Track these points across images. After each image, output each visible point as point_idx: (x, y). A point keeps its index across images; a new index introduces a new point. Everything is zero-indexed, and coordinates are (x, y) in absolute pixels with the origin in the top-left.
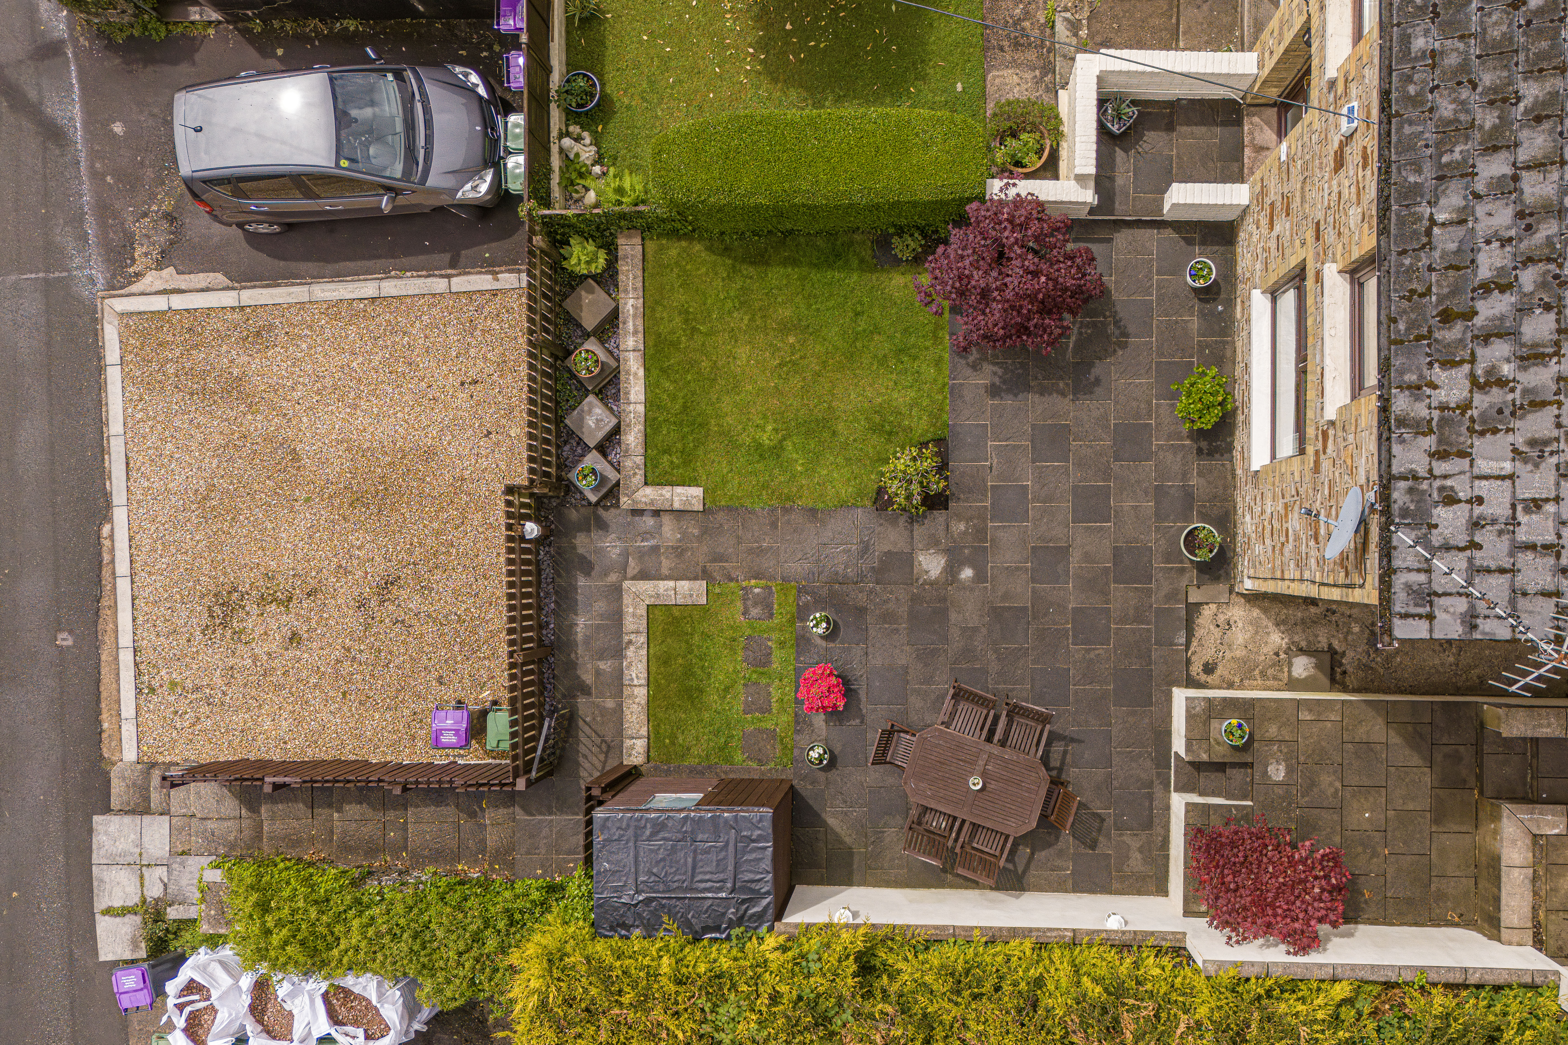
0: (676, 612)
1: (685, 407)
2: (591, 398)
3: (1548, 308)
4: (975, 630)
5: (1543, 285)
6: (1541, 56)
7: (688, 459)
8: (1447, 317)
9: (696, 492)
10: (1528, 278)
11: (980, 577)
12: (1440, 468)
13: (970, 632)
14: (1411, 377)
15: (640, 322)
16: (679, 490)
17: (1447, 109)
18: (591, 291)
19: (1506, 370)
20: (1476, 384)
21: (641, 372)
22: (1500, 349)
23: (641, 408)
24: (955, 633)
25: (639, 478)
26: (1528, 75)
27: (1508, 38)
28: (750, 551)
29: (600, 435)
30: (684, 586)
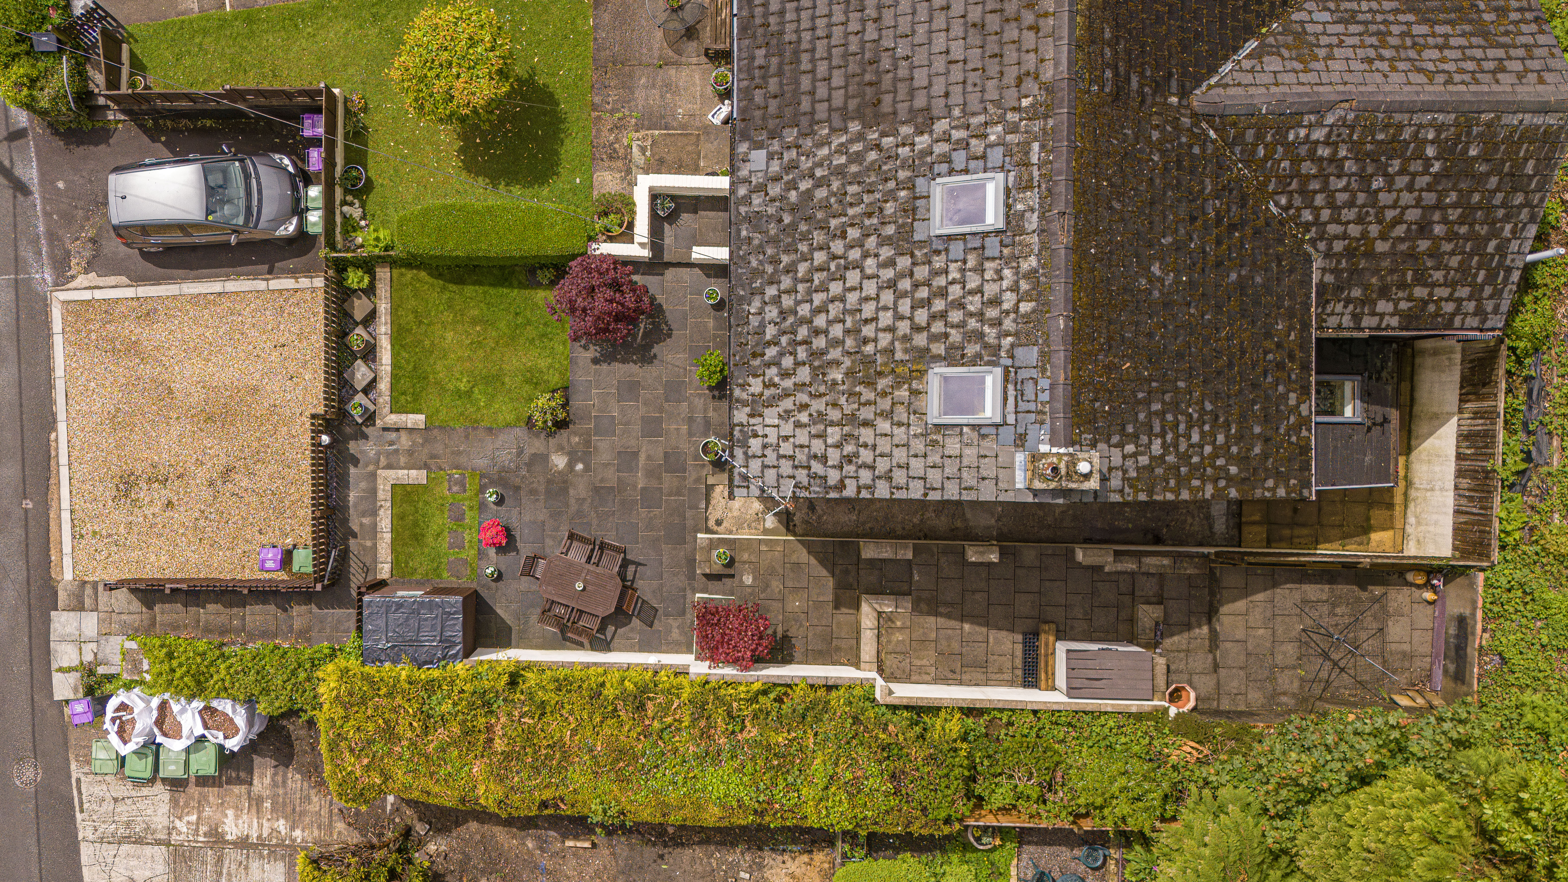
0: (409, 489)
1: (415, 368)
2: (359, 361)
3: (791, 354)
4: (584, 499)
5: (789, 344)
6: (789, 245)
7: (416, 398)
8: (754, 355)
9: (421, 417)
10: (784, 340)
11: (587, 469)
12: (752, 421)
13: (581, 501)
14: (740, 381)
15: (389, 317)
16: (411, 416)
17: (754, 263)
18: (360, 298)
19: (776, 380)
20: (766, 386)
21: (389, 347)
22: (772, 371)
23: (389, 368)
24: (572, 501)
25: (387, 409)
26: (784, 252)
27: (777, 235)
28: (453, 453)
29: (365, 383)
30: (413, 473)
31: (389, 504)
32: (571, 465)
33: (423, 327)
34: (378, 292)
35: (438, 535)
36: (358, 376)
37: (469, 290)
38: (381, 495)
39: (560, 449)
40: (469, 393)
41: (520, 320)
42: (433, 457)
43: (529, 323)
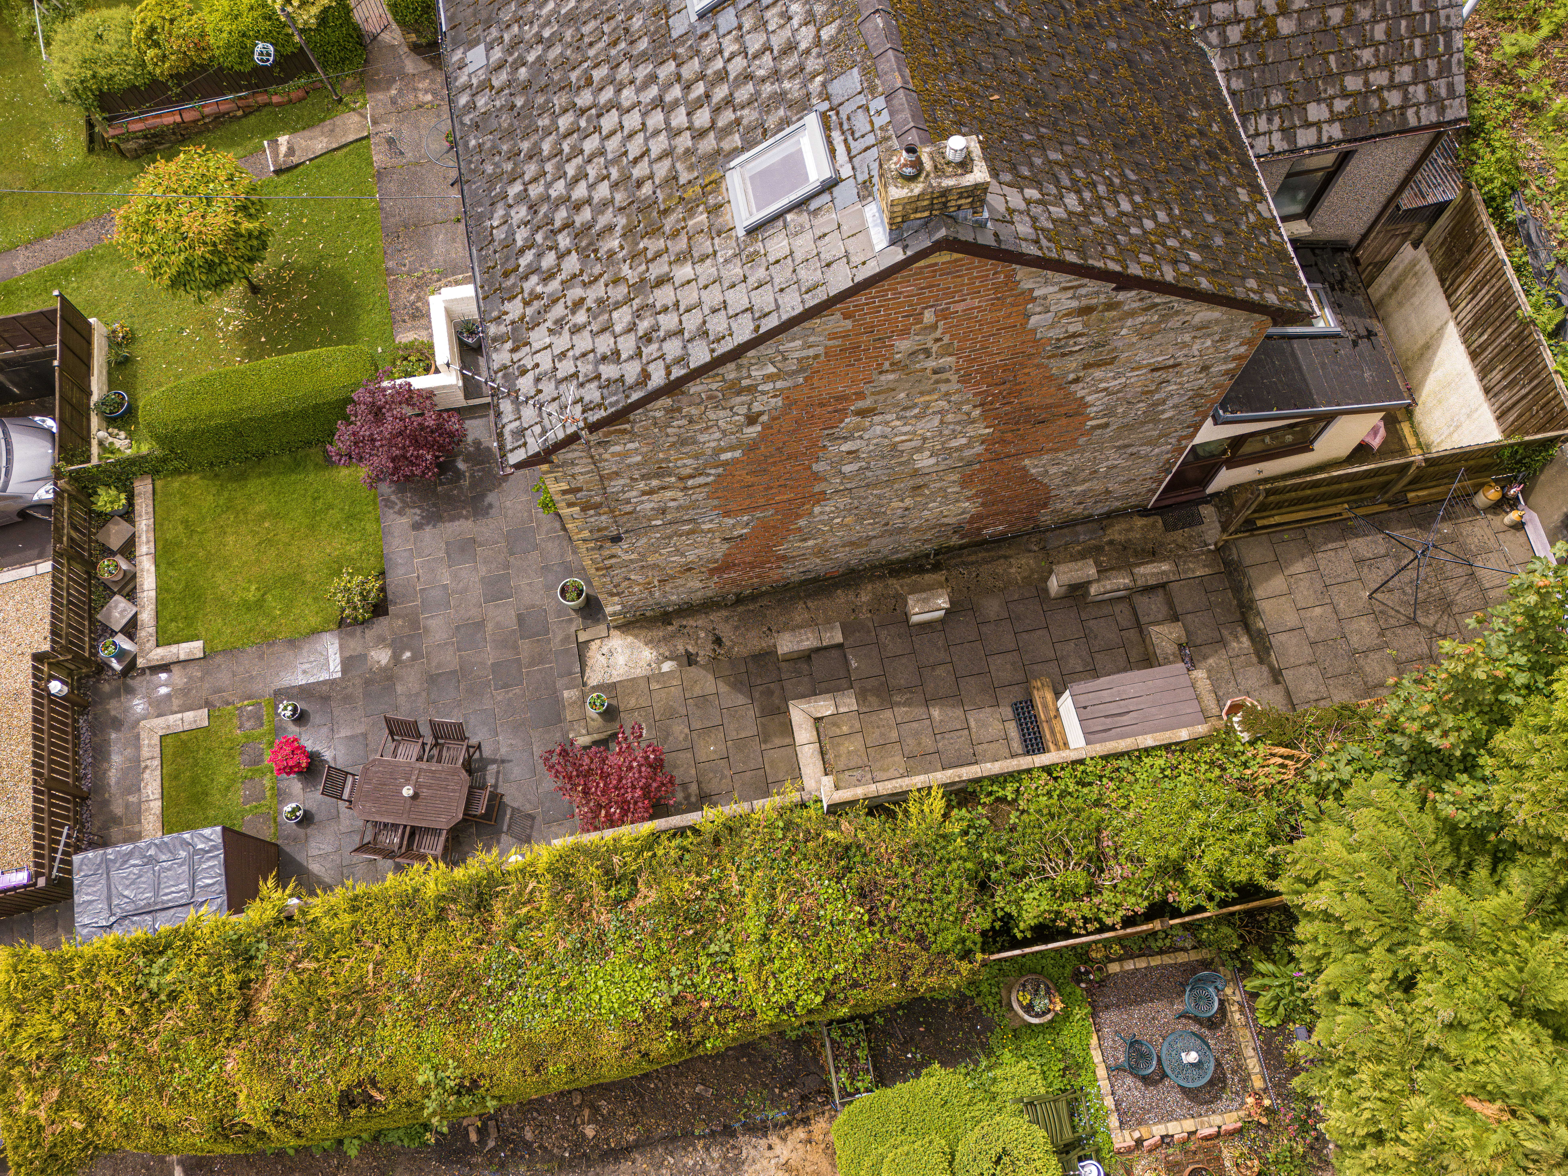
0: (184, 737)
1: (187, 586)
2: (117, 597)
4: (417, 694)
7: (189, 621)
8: (506, 275)
9: (199, 644)
10: (539, 238)
11: (418, 656)
12: (516, 356)
13: (413, 697)
14: (493, 313)
15: (151, 535)
16: (184, 645)
18: (116, 524)
19: (539, 289)
20: (527, 303)
21: (153, 568)
22: (533, 280)
23: (153, 594)
24: (402, 700)
25: (151, 643)
28: (244, 681)
29: (124, 621)
30: (189, 715)
31: (157, 762)
32: (396, 658)
33: (196, 538)
34: (137, 507)
35: (228, 788)
36: (116, 614)
37: (252, 486)
38: (145, 752)
39: (381, 640)
40: (260, 604)
41: (320, 504)
42: (218, 691)
43: (331, 507)
